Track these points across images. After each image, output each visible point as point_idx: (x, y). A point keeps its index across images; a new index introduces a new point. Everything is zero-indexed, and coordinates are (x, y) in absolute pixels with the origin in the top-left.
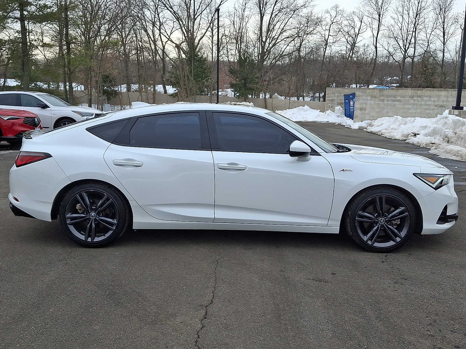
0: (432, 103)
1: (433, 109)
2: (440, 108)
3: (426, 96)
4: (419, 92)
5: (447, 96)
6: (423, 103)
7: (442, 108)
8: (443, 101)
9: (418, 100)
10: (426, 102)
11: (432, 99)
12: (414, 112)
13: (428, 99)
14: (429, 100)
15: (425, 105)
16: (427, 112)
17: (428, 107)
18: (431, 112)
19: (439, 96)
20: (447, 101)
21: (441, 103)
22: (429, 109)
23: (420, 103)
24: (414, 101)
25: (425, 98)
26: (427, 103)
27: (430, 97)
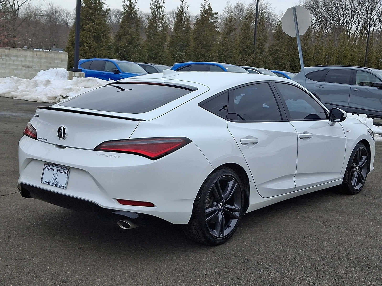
0: (20, 63)
1: (21, 69)
2: (27, 69)
3: (14, 56)
4: (7, 51)
5: (33, 56)
6: (11, 63)
7: (29, 68)
8: (29, 62)
9: (6, 60)
10: (14, 61)
11: (20, 59)
12: (3, 72)
13: (16, 58)
14: (17, 60)
15: (14, 65)
16: (16, 72)
17: (16, 67)
18: (19, 72)
19: (25, 56)
20: (33, 62)
21: (27, 64)
22: (16, 69)
23: (8, 63)
24: (3, 60)
25: (13, 58)
26: (15, 63)
27: (17, 56)
